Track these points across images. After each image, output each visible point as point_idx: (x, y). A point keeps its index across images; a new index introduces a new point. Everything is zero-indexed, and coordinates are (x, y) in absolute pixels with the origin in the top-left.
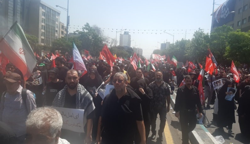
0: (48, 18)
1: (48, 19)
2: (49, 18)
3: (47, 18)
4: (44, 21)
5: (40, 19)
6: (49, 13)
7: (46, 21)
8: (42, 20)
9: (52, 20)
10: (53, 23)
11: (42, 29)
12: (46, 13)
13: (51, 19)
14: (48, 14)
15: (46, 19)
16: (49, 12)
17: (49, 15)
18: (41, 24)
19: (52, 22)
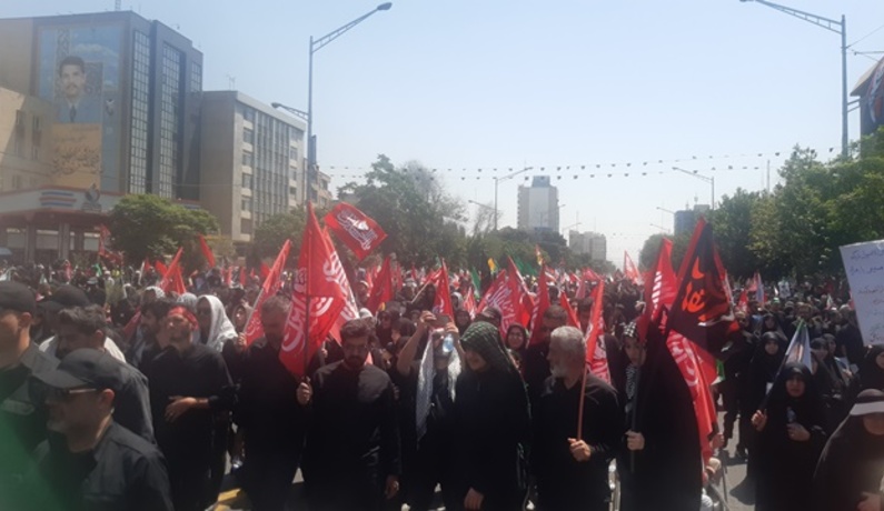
0: (265, 149)
1: (262, 151)
2: (268, 148)
3: (259, 147)
4: (248, 161)
5: (238, 155)
6: (266, 133)
7: (256, 156)
8: (244, 156)
9: (276, 154)
10: (281, 164)
11: (243, 186)
12: (257, 132)
13: (274, 150)
14: (263, 134)
15: (256, 153)
16: (265, 128)
17: (265, 137)
18: (242, 169)
19: (276, 162)
